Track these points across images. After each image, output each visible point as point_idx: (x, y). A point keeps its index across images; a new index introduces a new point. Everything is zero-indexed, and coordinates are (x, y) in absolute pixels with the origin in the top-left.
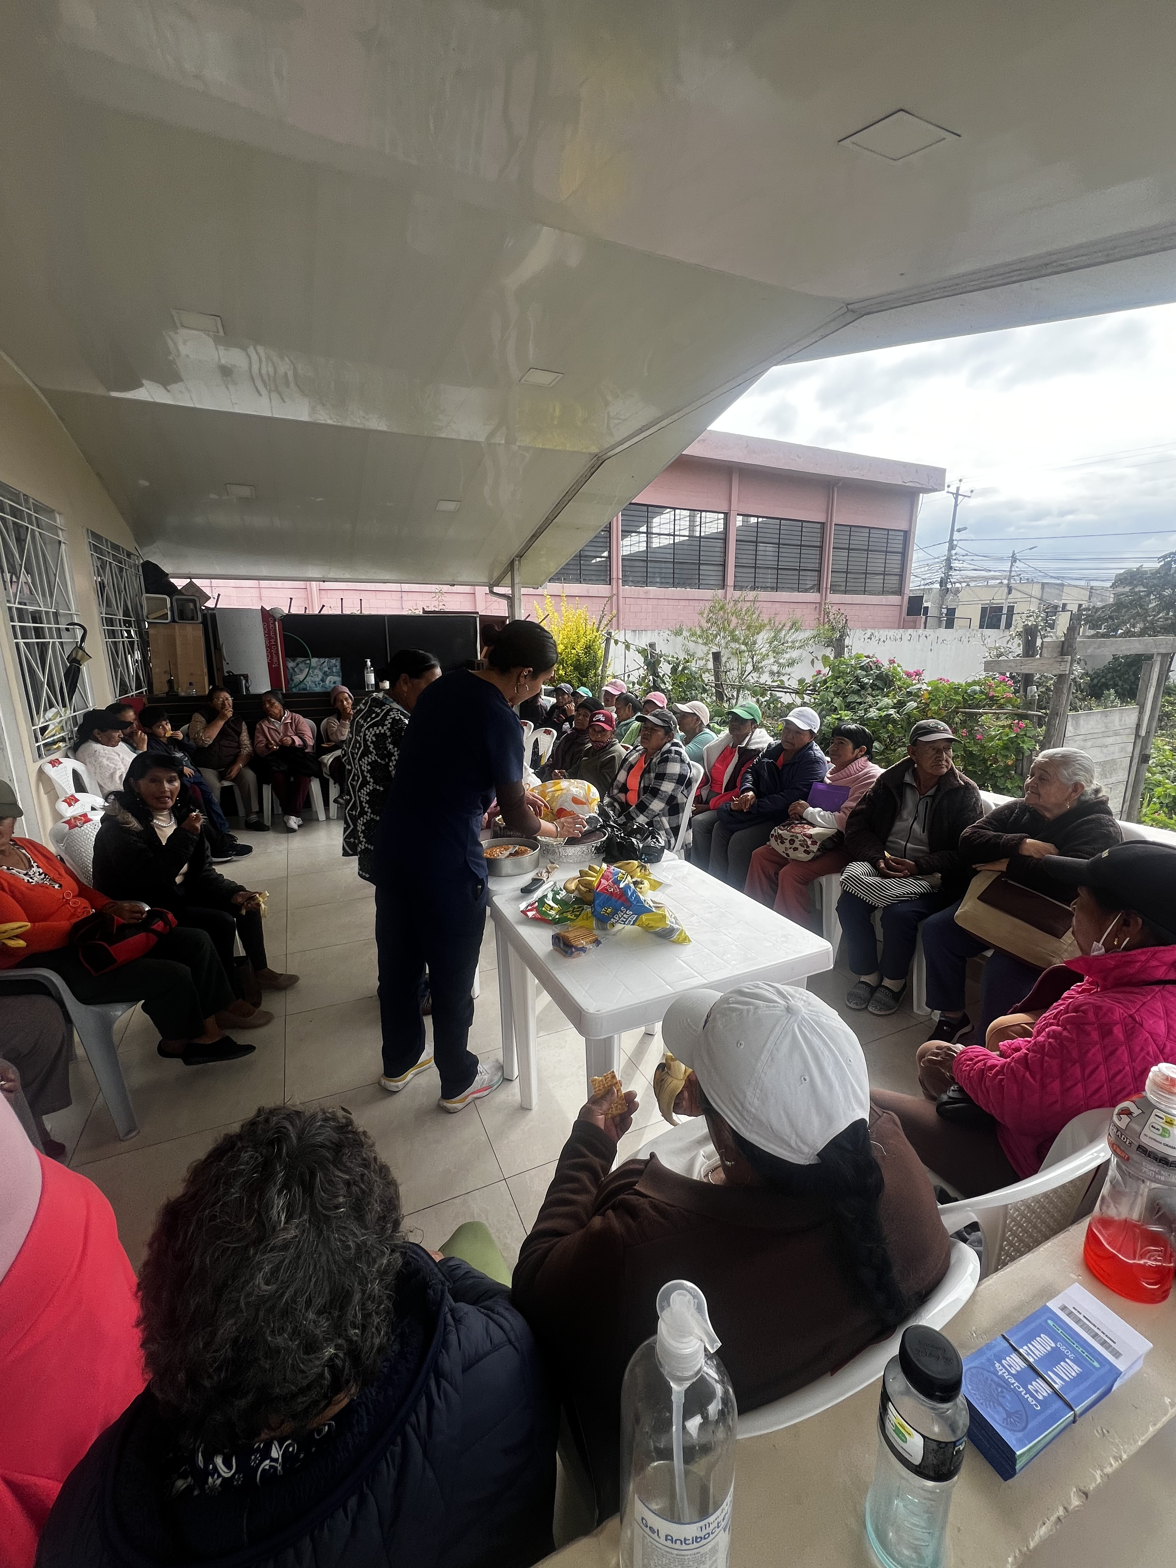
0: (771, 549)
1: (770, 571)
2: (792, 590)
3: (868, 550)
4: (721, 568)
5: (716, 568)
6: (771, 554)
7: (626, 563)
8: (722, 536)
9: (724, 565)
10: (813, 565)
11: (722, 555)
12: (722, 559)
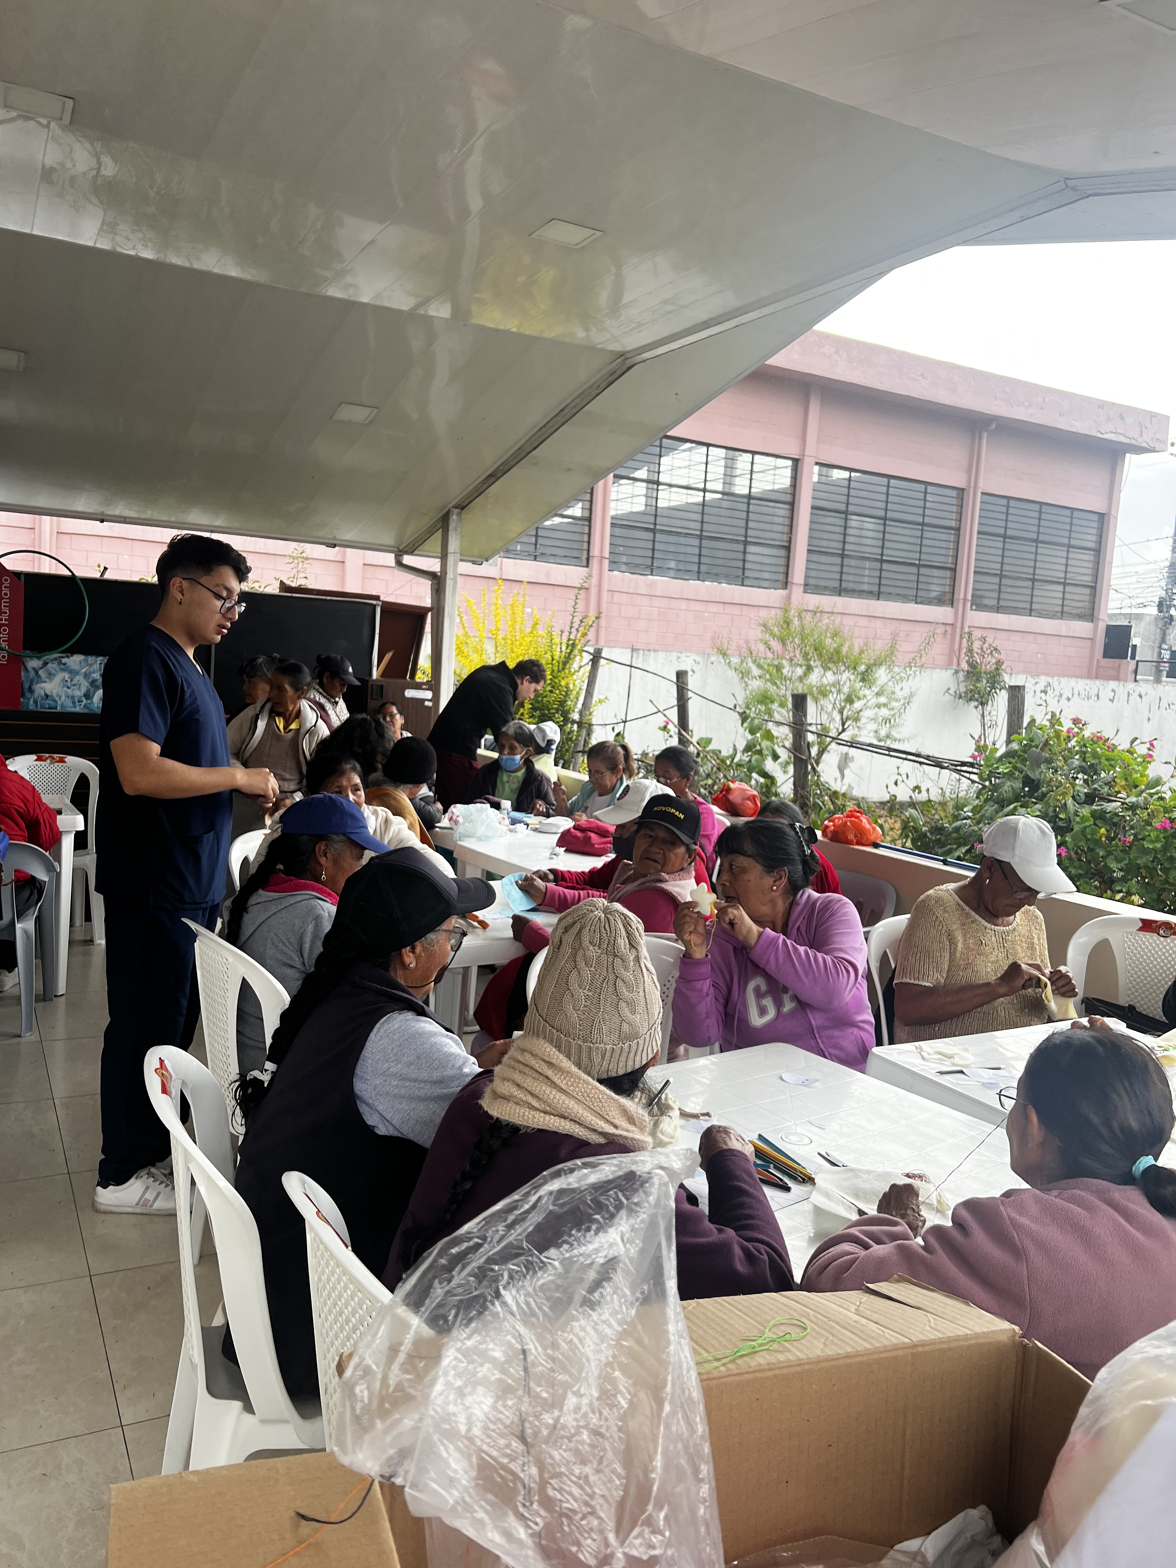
0: (871, 526)
1: (867, 564)
2: (905, 598)
3: (1037, 541)
4: (783, 553)
5: (775, 552)
6: (870, 534)
7: (618, 531)
8: (788, 498)
9: (788, 548)
10: (942, 559)
11: (786, 529)
12: (785, 537)
